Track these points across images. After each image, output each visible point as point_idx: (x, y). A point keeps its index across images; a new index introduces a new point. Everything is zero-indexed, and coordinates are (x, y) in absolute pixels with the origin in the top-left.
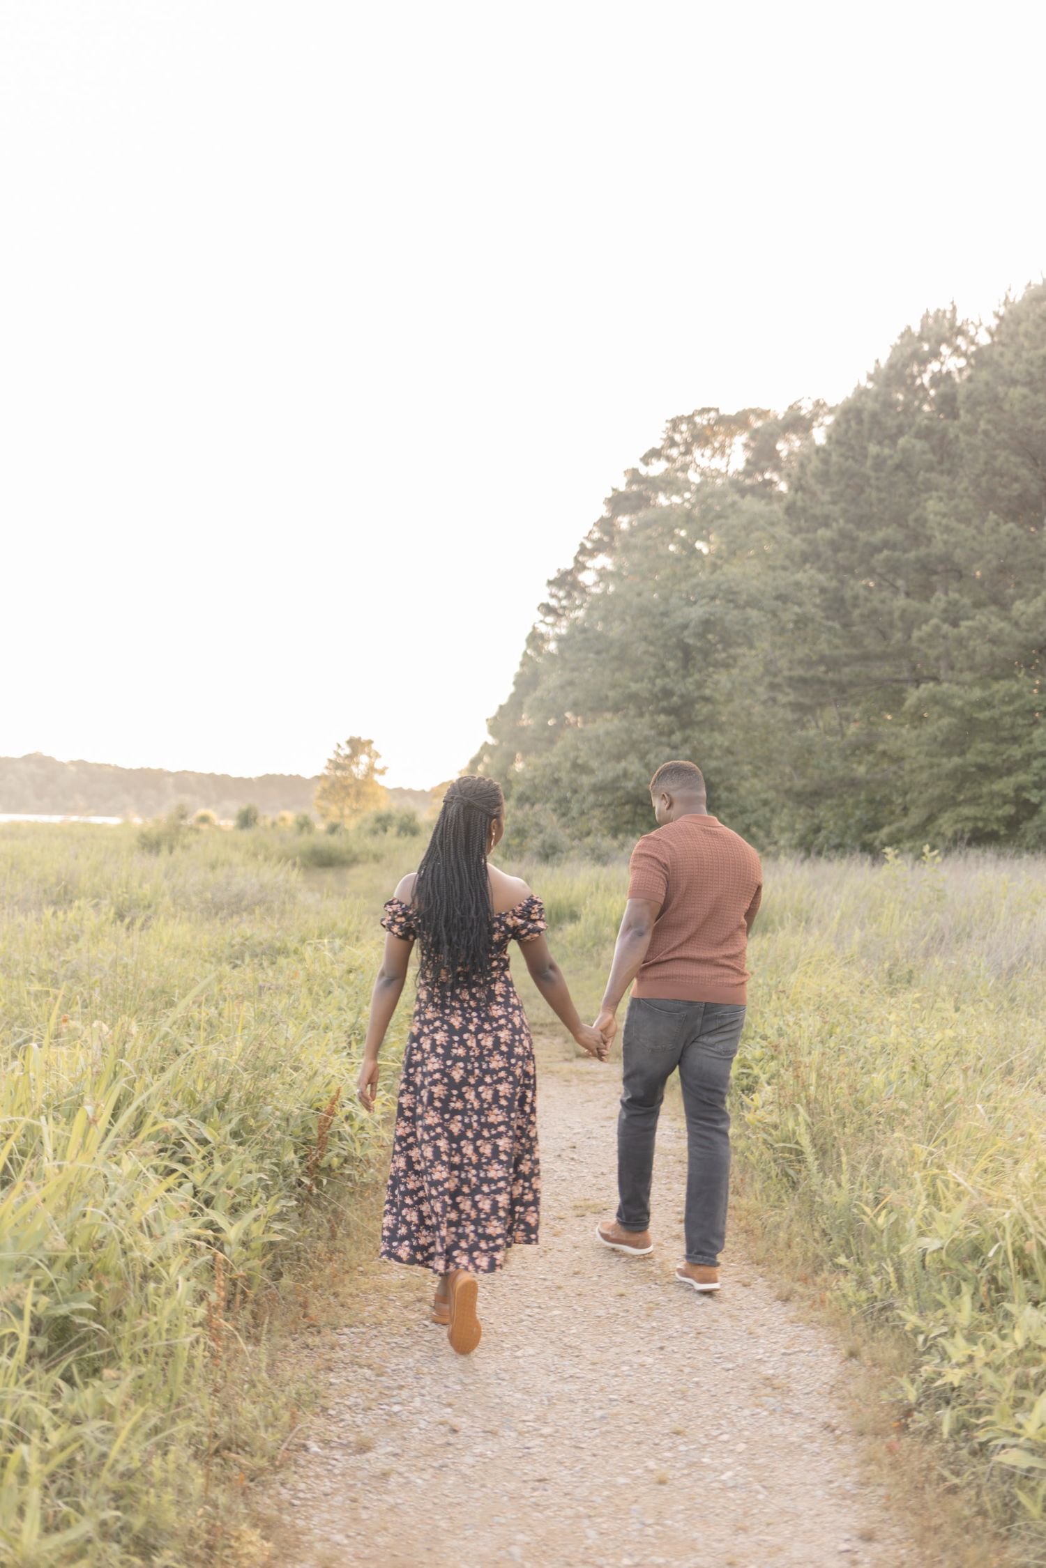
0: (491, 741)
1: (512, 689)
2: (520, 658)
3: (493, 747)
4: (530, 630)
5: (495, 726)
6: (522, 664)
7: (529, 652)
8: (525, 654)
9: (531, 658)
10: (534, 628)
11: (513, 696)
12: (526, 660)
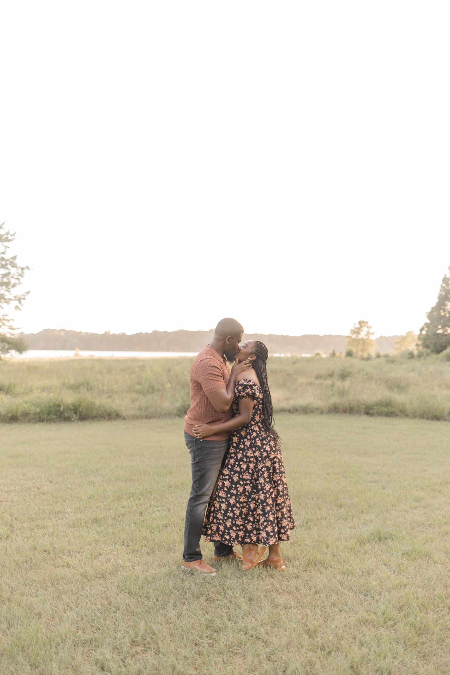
0: (428, 321)
1: (437, 300)
2: (440, 288)
3: (430, 324)
4: (444, 276)
5: (430, 316)
6: (441, 291)
7: (444, 285)
8: (442, 286)
9: (444, 287)
10: (445, 276)
11: (438, 303)
12: (443, 289)
